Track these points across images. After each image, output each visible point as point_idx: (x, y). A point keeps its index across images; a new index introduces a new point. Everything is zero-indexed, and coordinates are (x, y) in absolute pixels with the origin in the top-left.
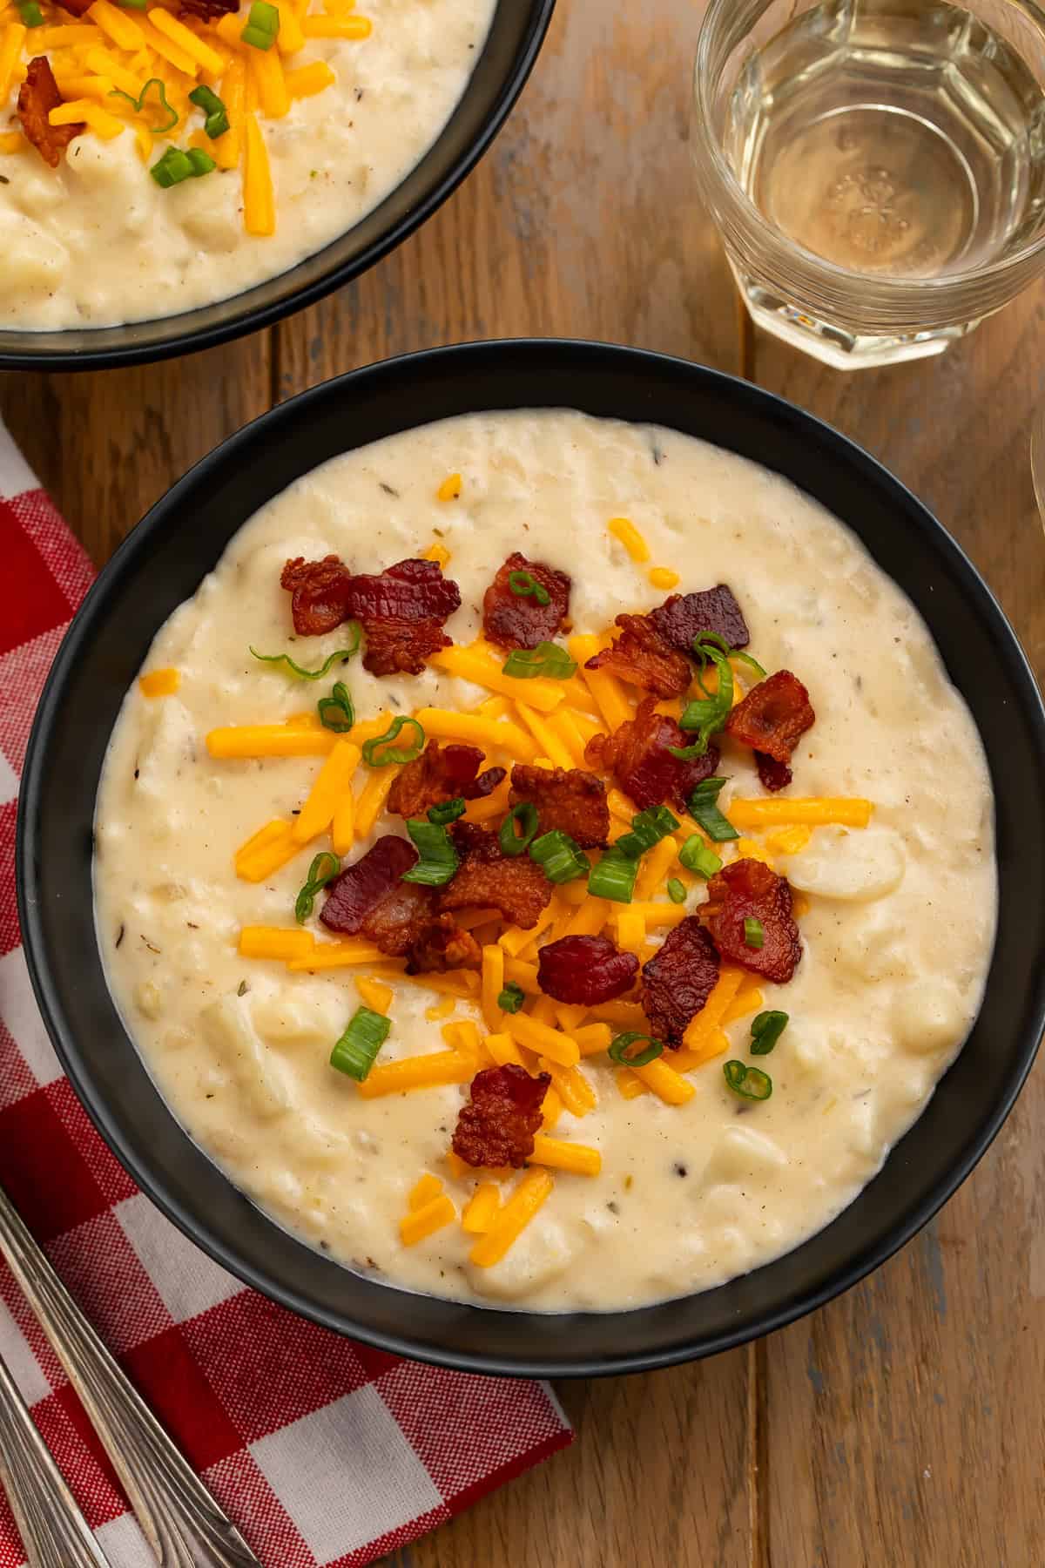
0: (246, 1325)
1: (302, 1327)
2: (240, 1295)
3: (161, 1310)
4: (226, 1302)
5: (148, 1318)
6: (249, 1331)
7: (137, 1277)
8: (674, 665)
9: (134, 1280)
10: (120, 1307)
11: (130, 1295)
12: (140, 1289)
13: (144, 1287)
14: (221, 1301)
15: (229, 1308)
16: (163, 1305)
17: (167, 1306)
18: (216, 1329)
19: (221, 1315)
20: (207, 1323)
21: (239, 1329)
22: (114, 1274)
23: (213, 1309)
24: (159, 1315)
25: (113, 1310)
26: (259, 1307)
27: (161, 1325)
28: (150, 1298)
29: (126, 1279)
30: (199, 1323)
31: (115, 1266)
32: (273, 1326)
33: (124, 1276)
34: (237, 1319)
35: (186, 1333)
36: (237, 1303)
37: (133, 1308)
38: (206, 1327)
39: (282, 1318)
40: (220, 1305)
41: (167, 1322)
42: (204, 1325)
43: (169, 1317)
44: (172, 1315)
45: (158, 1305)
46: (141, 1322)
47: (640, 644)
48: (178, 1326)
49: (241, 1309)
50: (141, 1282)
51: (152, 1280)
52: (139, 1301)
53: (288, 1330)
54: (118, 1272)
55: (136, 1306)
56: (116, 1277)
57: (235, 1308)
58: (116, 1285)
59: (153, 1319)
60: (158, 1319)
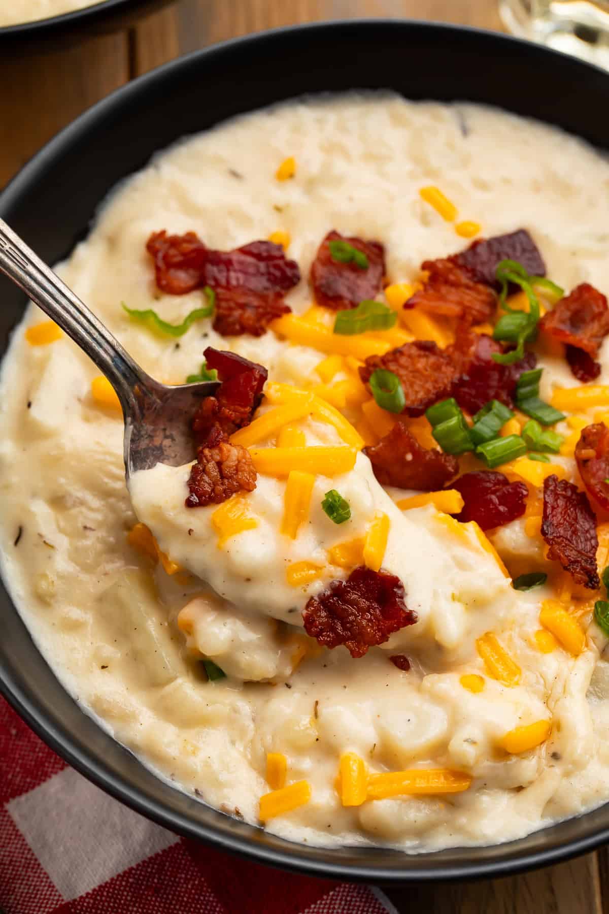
0: (131, 900)
1: (183, 901)
2: (125, 872)
3: (52, 891)
4: (112, 879)
5: (40, 899)
6: (134, 906)
7: (29, 864)
8: (479, 292)
9: (26, 867)
10: (14, 891)
11: (23, 880)
12: (32, 874)
13: (36, 872)
14: (107, 879)
15: (115, 884)
16: (53, 887)
17: (57, 887)
18: (103, 905)
19: (108, 892)
20: (95, 899)
21: (125, 904)
22: (7, 862)
23: (100, 887)
24: (50, 895)
25: (8, 894)
26: (142, 884)
27: (52, 904)
28: (42, 882)
29: (19, 866)
30: (87, 900)
31: (9, 856)
32: (156, 900)
33: (18, 864)
34: (123, 895)
35: (76, 909)
36: (122, 880)
37: (26, 891)
38: (94, 903)
39: (165, 893)
40: (106, 883)
41: (58, 900)
42: (92, 901)
43: (60, 896)
44: (62, 894)
45: (49, 886)
46: (33, 902)
47: (447, 282)
48: (69, 903)
49: (126, 886)
50: (33, 868)
51: (43, 865)
52: (31, 885)
53: (171, 904)
54: (11, 861)
55: (29, 889)
56: (10, 864)
57: (121, 885)
58: (9, 872)
59: (44, 899)
60: (49, 899)
